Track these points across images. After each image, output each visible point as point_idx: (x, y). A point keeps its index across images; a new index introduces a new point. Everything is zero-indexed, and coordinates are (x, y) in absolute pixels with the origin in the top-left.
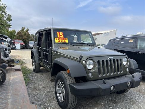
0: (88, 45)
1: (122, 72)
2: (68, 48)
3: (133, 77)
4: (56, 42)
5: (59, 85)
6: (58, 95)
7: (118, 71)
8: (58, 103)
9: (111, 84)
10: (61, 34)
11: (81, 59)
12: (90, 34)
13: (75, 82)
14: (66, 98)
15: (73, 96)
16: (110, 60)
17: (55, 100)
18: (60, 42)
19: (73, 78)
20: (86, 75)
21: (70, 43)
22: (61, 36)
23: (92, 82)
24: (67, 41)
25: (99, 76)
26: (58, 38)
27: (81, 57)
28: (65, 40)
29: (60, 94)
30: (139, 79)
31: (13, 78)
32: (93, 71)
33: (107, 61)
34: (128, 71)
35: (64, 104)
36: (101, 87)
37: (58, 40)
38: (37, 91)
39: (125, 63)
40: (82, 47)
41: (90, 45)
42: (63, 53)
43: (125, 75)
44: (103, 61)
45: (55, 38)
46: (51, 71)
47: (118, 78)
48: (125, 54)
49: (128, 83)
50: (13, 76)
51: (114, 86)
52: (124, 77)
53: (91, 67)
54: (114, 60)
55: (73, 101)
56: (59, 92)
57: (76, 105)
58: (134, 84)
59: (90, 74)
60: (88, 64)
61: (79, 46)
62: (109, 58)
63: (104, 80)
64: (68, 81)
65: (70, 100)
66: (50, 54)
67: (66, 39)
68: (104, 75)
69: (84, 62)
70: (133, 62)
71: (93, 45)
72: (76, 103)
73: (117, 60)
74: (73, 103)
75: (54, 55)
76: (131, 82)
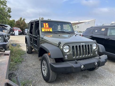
1: (92, 55)
2: (52, 36)
3: (100, 58)
4: (42, 31)
5: (43, 64)
6: (43, 71)
7: (89, 53)
8: (43, 76)
9: (82, 64)
10: (46, 25)
11: (59, 45)
12: (70, 24)
13: (55, 62)
14: (48, 74)
15: (53, 72)
16: (83, 46)
17: (41, 75)
18: (46, 31)
19: (54, 59)
21: (53, 32)
22: (46, 27)
23: (67, 62)
24: (51, 30)
25: (73, 58)
26: (44, 28)
27: (60, 43)
29: (44, 70)
30: (105, 61)
32: (69, 54)
33: (80, 46)
34: (96, 54)
35: (47, 78)
36: (74, 66)
37: (44, 30)
38: (28, 68)
39: (94, 48)
41: (69, 33)
43: (94, 57)
44: (76, 46)
45: (42, 28)
46: (38, 52)
47: (89, 59)
48: (95, 41)
51: (84, 65)
52: (93, 59)
53: (68, 50)
54: (85, 46)
55: (53, 76)
56: (44, 69)
57: (55, 78)
59: (66, 56)
60: (65, 49)
61: (59, 34)
62: (82, 44)
63: (76, 61)
64: (49, 61)
65: (51, 75)
66: (38, 40)
67: (51, 29)
68: (77, 57)
69: (62, 47)
73: (88, 45)
74: (53, 77)
75: (41, 41)
76: (98, 62)
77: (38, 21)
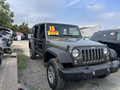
0: (75, 37)
1: (103, 60)
2: (58, 39)
3: (112, 64)
4: (48, 34)
5: (50, 69)
6: (49, 78)
7: (100, 59)
8: (49, 84)
9: (93, 70)
10: (52, 28)
11: (68, 49)
12: (77, 28)
13: (63, 68)
14: (56, 80)
15: (61, 79)
16: (93, 50)
17: (47, 82)
18: (52, 34)
19: (62, 64)
20: (72, 62)
21: (60, 35)
22: (52, 30)
23: (77, 67)
24: (57, 34)
25: (84, 63)
26: (50, 31)
27: (68, 47)
28: (56, 33)
29: (51, 77)
30: (118, 66)
31: (9, 63)
32: (78, 58)
33: (90, 50)
34: (108, 59)
35: (54, 86)
36: (85, 72)
37: (50, 33)
38: (32, 74)
39: (105, 52)
40: (70, 39)
41: (77, 37)
42: (54, 44)
43: (105, 62)
44: (87, 51)
45: (48, 31)
46: (44, 58)
47: (100, 65)
48: (106, 45)
49: (108, 69)
50: (9, 61)
51: (95, 71)
52: (104, 64)
53: (77, 55)
54: (96, 50)
55: (61, 83)
56: (50, 75)
57: (63, 86)
58: (113, 70)
59: (75, 61)
60: (74, 53)
61: (67, 38)
62: (92, 48)
63: (87, 66)
64: (57, 66)
65: (59, 82)
66: (43, 44)
68: (87, 62)
69: (70, 51)
70: (113, 51)
71: (79, 37)
72: (64, 84)
73: (99, 50)
74: (61, 84)
75: (47, 45)
76: (110, 68)
77: (44, 24)
